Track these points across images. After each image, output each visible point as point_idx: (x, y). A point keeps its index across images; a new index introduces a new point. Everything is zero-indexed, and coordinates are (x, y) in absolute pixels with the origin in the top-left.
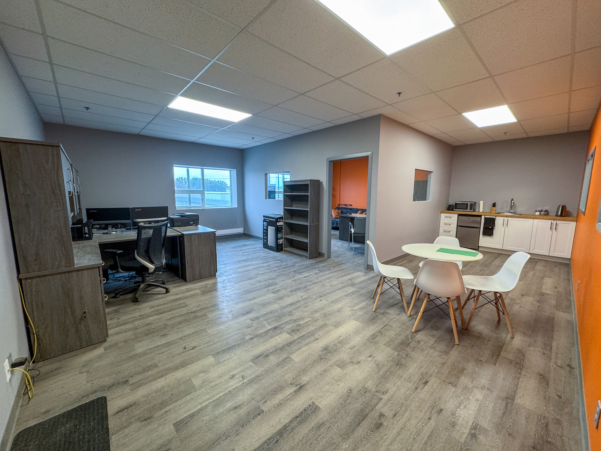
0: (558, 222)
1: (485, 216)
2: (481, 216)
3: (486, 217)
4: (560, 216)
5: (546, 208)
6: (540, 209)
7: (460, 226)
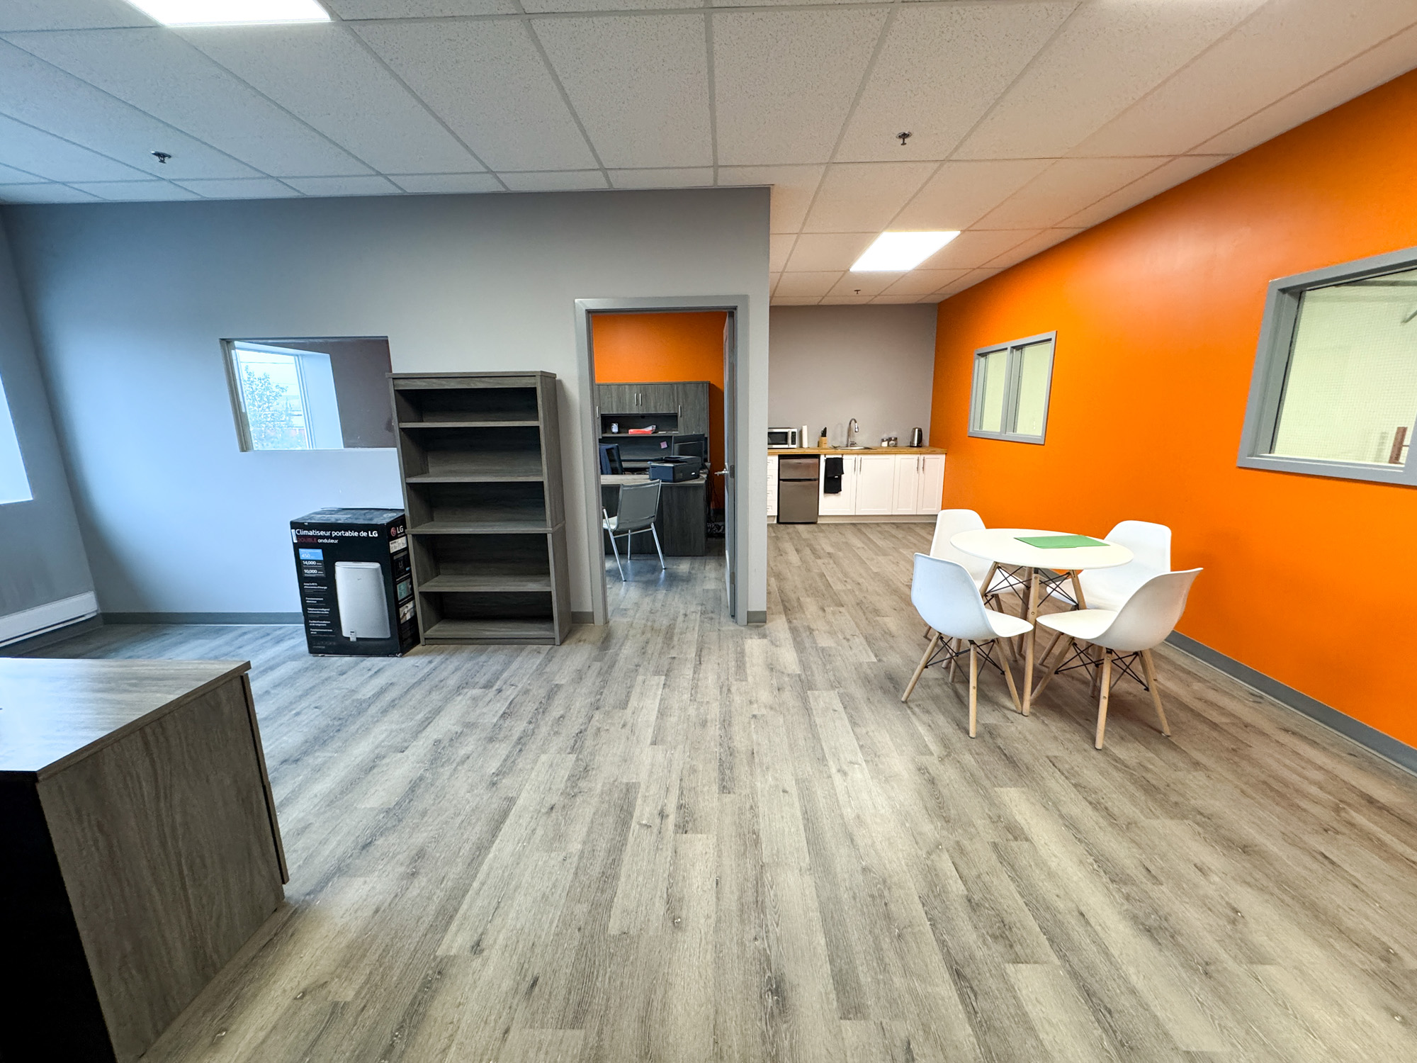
0: (927, 456)
1: (825, 455)
2: (818, 456)
3: (828, 456)
4: (918, 446)
5: (893, 435)
6: (885, 436)
7: (784, 480)
